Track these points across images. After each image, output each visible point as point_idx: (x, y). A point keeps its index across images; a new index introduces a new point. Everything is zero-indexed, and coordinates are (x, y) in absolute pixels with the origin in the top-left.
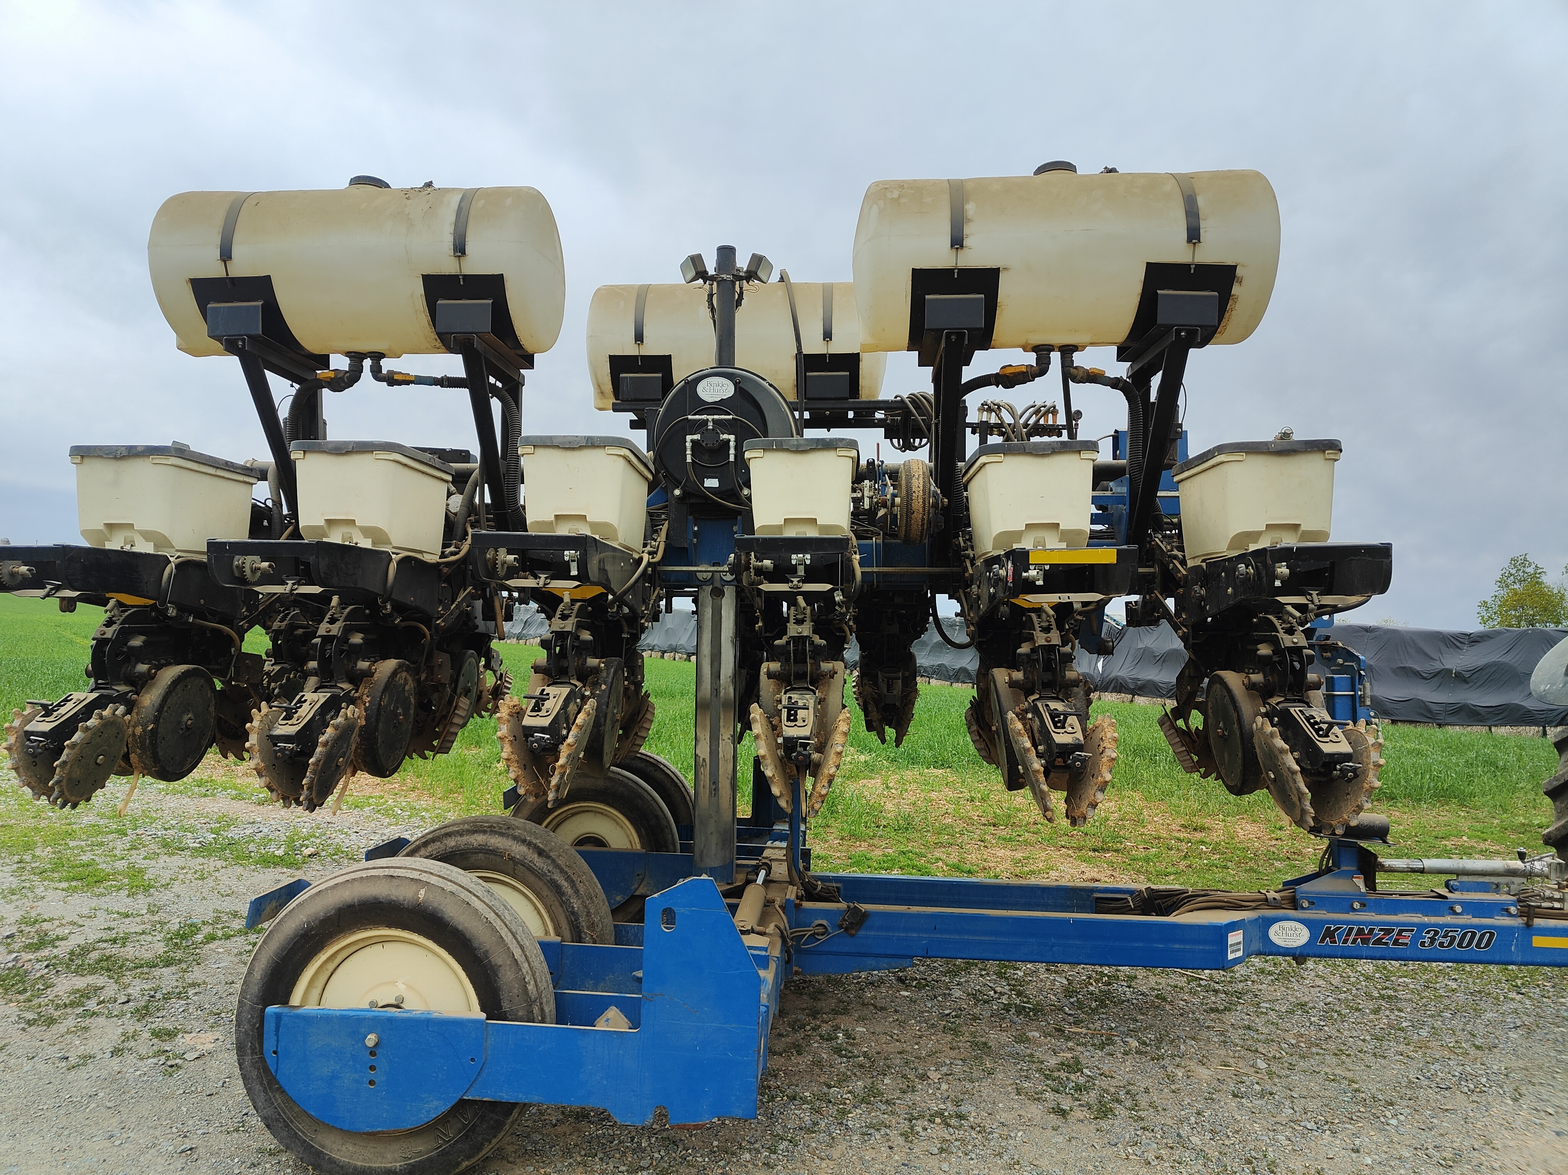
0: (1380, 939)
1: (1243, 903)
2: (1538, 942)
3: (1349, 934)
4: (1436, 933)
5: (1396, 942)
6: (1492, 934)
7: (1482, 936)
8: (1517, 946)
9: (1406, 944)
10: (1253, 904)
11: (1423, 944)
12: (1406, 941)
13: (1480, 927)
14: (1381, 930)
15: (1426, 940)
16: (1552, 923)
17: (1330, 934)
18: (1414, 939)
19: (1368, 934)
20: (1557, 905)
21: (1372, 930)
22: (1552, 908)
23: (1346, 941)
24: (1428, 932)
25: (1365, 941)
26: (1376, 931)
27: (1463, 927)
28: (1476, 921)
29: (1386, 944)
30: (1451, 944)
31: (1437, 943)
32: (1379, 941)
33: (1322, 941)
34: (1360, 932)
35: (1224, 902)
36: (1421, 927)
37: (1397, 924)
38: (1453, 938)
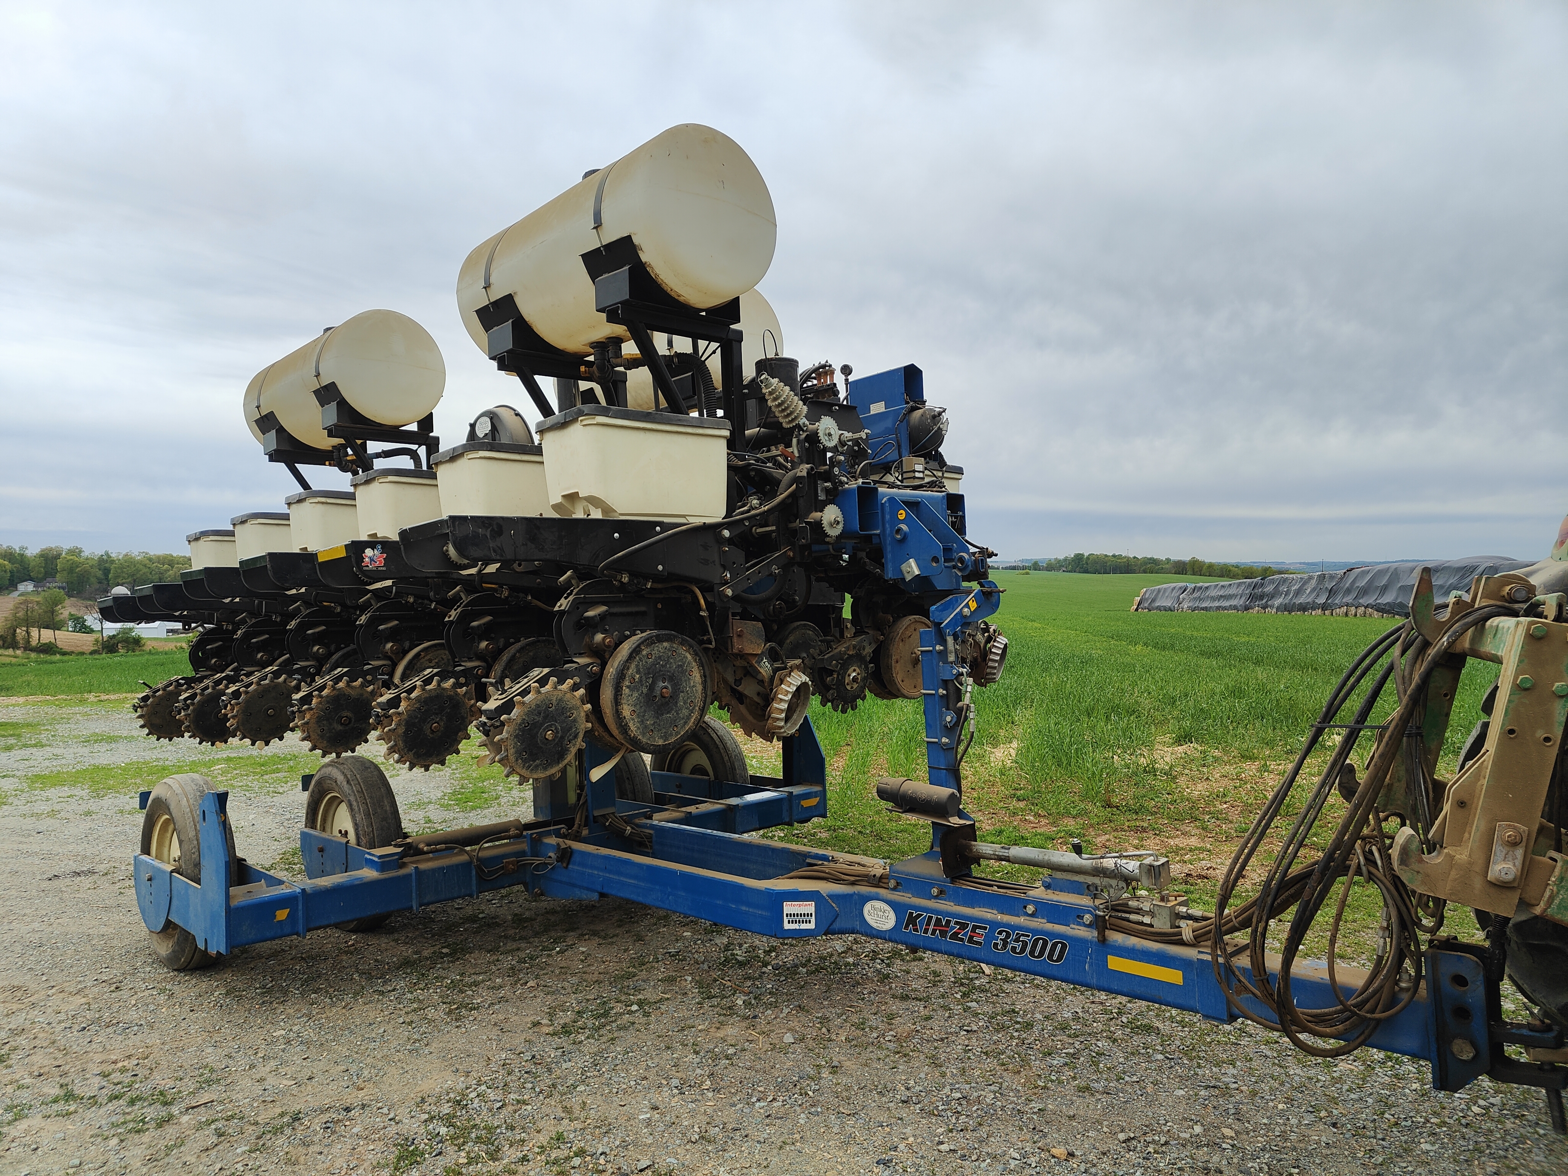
0: (956, 934)
1: (843, 877)
2: (1115, 963)
3: (928, 924)
4: (1008, 935)
5: (971, 940)
6: (1064, 946)
7: (1054, 945)
8: (1091, 965)
9: (980, 943)
10: (852, 878)
11: (996, 945)
12: (980, 940)
13: (1052, 935)
14: (957, 923)
15: (999, 941)
16: (1133, 941)
17: (912, 920)
18: (989, 937)
19: (945, 926)
20: (1147, 920)
21: (948, 922)
22: (1142, 924)
23: (926, 931)
24: (1000, 933)
25: (943, 934)
26: (952, 924)
27: (1035, 932)
28: (1049, 927)
29: (962, 940)
30: (1023, 950)
31: (1009, 947)
32: (955, 936)
33: (907, 927)
34: (938, 921)
35: (825, 872)
36: (994, 925)
37: (971, 919)
38: (1025, 944)
